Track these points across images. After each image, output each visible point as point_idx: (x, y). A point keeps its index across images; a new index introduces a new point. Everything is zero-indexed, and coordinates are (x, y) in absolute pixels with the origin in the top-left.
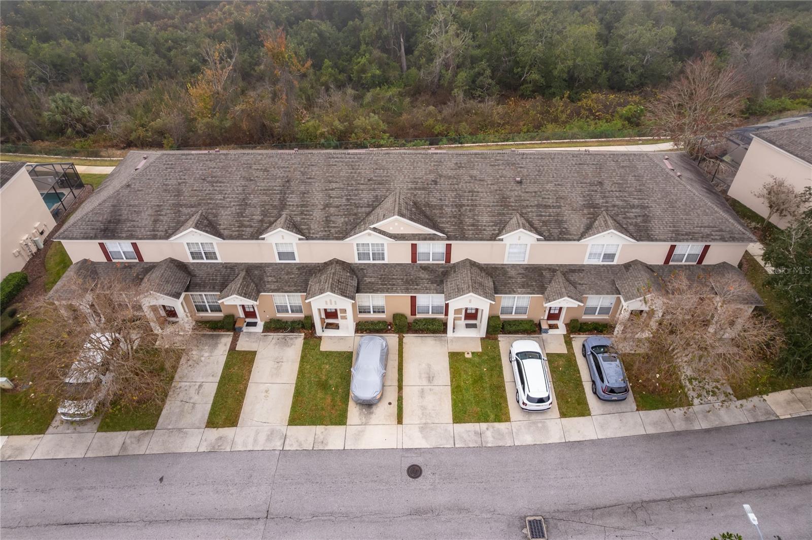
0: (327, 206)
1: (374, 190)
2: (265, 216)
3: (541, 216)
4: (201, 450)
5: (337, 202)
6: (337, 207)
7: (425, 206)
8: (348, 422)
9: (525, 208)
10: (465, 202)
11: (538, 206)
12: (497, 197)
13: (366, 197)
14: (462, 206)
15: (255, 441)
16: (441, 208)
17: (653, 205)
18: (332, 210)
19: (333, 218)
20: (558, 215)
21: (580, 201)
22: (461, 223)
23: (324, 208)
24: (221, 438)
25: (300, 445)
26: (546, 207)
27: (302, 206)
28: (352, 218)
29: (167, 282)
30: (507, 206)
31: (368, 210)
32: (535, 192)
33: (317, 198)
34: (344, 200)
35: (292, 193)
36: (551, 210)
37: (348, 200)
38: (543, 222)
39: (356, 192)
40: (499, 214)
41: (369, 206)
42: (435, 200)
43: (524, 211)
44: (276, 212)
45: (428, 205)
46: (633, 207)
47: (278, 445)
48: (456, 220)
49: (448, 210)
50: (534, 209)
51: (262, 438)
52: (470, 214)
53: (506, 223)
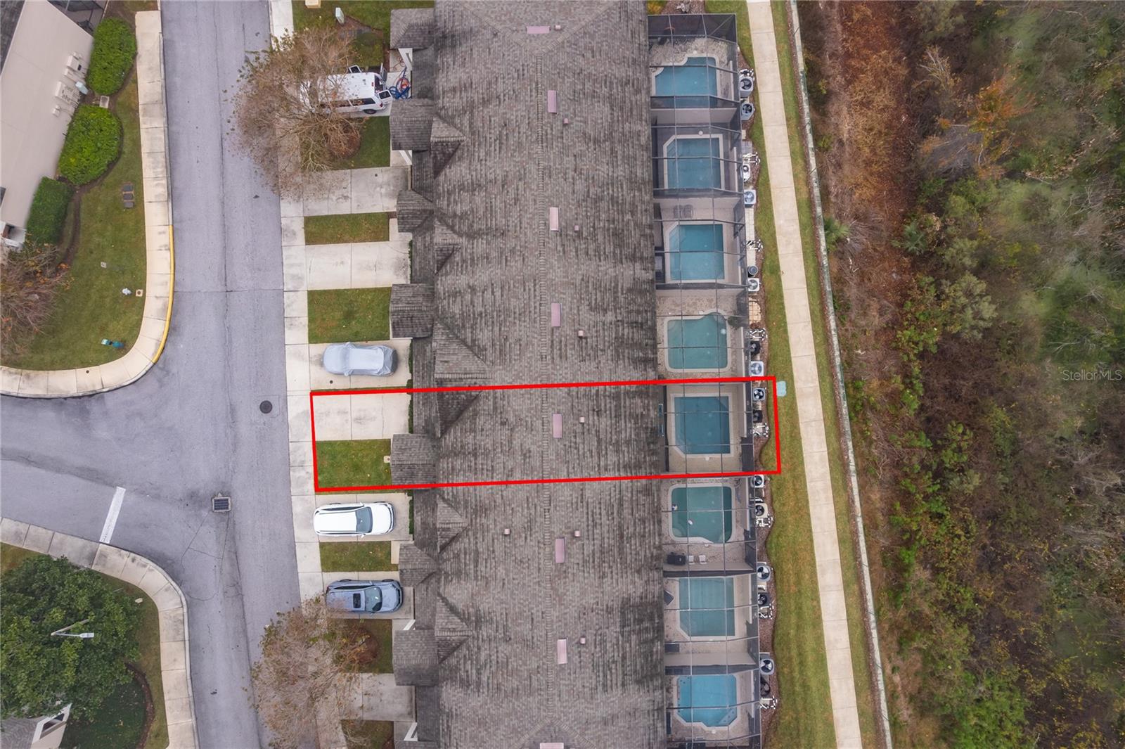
0: (473, 289)
1: (493, 345)
2: (461, 218)
3: (465, 554)
4: (283, 221)
5: (478, 301)
6: (472, 302)
7: (474, 410)
8: (312, 346)
9: (475, 534)
10: (480, 461)
11: (477, 552)
12: (487, 502)
13: (484, 336)
14: (475, 456)
15: (292, 265)
16: (473, 430)
17: (480, 699)
18: (468, 297)
19: (459, 299)
20: (467, 575)
21: (484, 607)
22: (456, 455)
23: (470, 287)
24: (294, 234)
25: (289, 306)
26: (476, 562)
27: (472, 259)
28: (459, 322)
29: (409, 130)
30: (476, 512)
31: (469, 341)
32: (493, 551)
33: (482, 276)
34: (480, 309)
35: (488, 243)
36: (472, 567)
37: (481, 313)
38: (459, 555)
39: (490, 323)
40: (466, 502)
41: (473, 341)
42: (482, 422)
43: (470, 533)
44: (465, 229)
45: (476, 414)
46: (479, 673)
47: (289, 285)
48: (459, 448)
49: (470, 439)
50: (473, 547)
51: (295, 271)
52: (465, 466)
53: (456, 509)
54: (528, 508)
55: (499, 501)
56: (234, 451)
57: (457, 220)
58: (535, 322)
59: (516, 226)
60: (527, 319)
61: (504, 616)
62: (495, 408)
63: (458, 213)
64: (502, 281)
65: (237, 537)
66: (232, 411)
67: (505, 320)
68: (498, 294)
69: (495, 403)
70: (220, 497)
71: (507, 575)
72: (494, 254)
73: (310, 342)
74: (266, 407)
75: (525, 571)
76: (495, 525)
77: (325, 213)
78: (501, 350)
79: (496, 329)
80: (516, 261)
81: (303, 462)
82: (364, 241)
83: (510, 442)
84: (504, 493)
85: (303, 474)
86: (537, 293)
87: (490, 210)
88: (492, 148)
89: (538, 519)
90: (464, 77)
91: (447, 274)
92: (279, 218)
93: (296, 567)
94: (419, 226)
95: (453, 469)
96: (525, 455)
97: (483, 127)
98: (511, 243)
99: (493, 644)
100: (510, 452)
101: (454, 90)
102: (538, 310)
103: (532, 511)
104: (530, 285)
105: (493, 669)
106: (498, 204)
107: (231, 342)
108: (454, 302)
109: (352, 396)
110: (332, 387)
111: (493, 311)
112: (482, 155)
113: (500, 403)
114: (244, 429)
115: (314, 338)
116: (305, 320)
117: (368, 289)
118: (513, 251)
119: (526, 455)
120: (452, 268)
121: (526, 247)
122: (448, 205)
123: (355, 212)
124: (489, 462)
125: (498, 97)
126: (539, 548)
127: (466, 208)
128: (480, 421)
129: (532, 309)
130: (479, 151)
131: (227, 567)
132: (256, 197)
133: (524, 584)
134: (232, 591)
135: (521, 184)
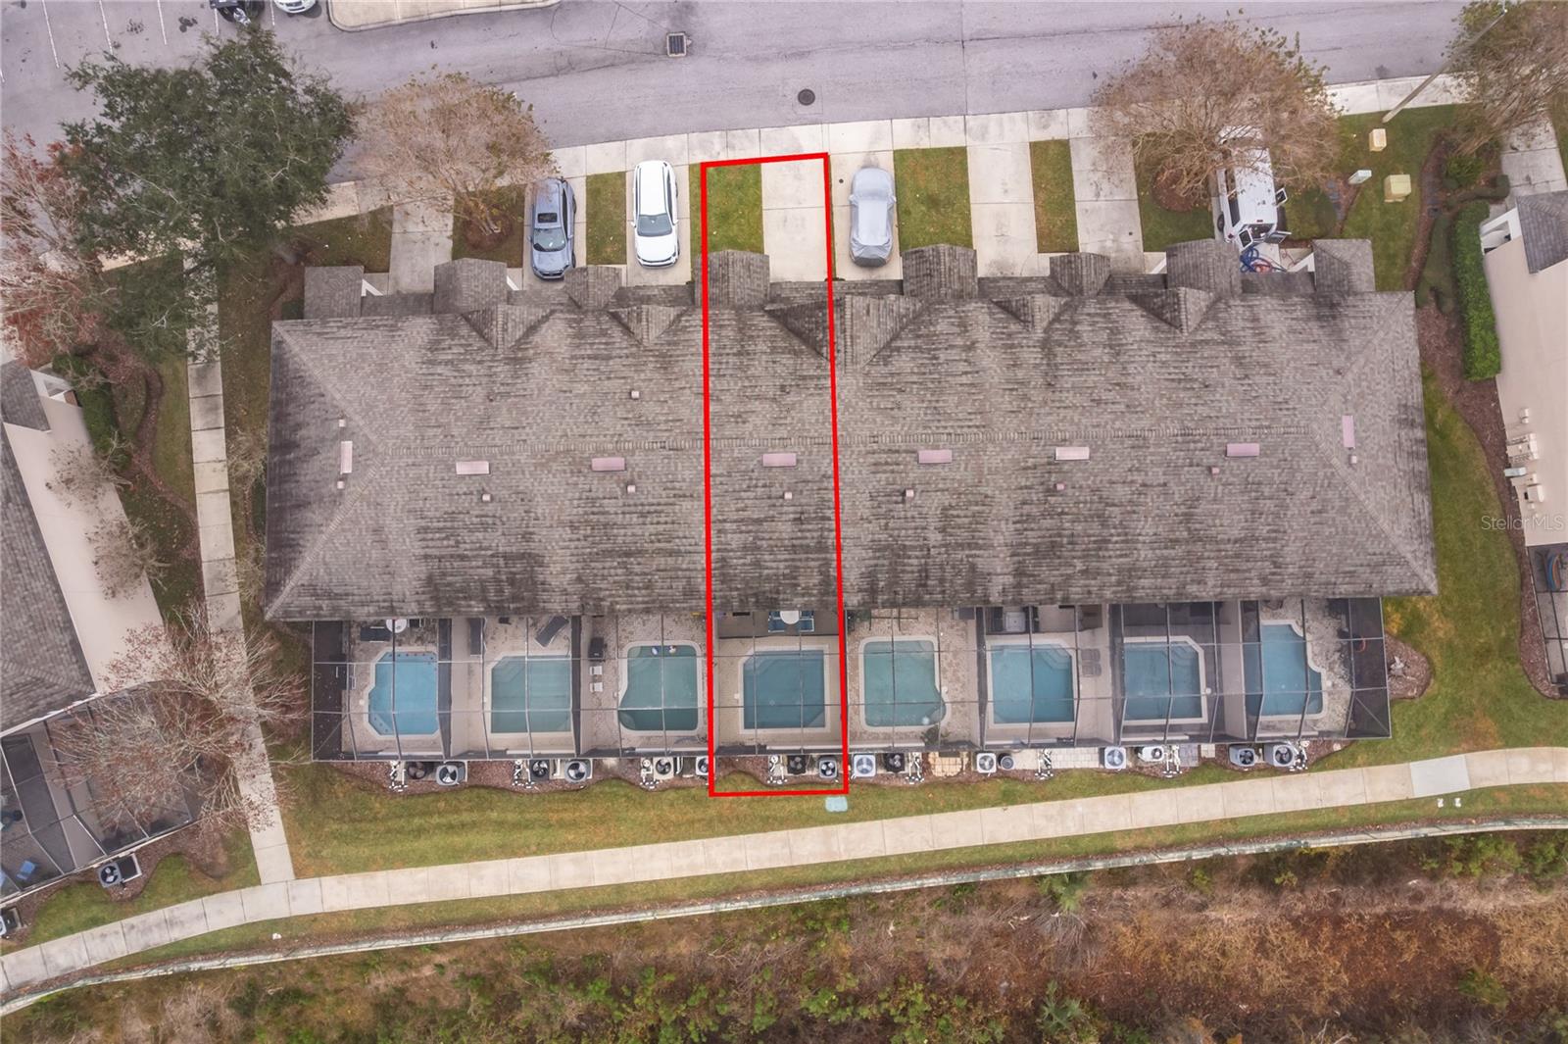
0: (971, 347)
1: (892, 375)
3: (606, 344)
4: (1062, 112)
5: (953, 354)
6: (952, 347)
7: (802, 352)
8: (891, 154)
9: (632, 355)
10: (732, 359)
11: (609, 358)
12: (676, 370)
13: (904, 363)
14: (739, 354)
15: (1001, 125)
16: (774, 350)
17: (414, 365)
18: (959, 341)
19: (957, 330)
20: (578, 346)
21: (535, 368)
22: (740, 330)
23: (973, 343)
24: (1045, 127)
25: (945, 122)
26: (595, 357)
27: (1012, 346)
28: (923, 331)
29: (1196, 266)
30: (663, 355)
31: (898, 343)
32: (609, 378)
33: (990, 360)
34: (942, 356)
35: (1036, 366)
36: (589, 352)
37: (937, 359)
38: (605, 335)
39: (923, 370)
40: (676, 343)
41: (898, 349)
42: (784, 361)
43: (634, 349)
44: (1056, 337)
45: (797, 354)
46: (447, 363)
47: (972, 121)
48: (750, 333)
49: (762, 347)
50: (614, 354)
51: (993, 129)
52: (726, 342)
53: (666, 332)
54: (667, 421)
55: (677, 385)
56: (748, 59)
57: (1067, 326)
58: (925, 428)
59: (1061, 401)
60: (929, 417)
61: (522, 392)
62: (804, 378)
63: (1078, 328)
64: (982, 385)
65: (634, 66)
66: (801, 54)
67: (927, 389)
68: (964, 379)
69: (812, 378)
70: (686, 42)
71: (576, 396)
72: (1020, 374)
73: (895, 152)
74: (806, 97)
75: (581, 419)
76: (644, 381)
77: (1075, 167)
78: (884, 384)
79: (915, 378)
80: (1010, 403)
81: (733, 148)
82: (1037, 220)
83: (758, 398)
84: (687, 391)
85: (717, 147)
86: (965, 430)
87: (1083, 368)
88: (1172, 370)
89: (652, 434)
90: (1275, 333)
91: (991, 314)
92: (1067, 107)
93: (594, 141)
94: (1059, 285)
95: (721, 326)
96: (740, 416)
97: (1203, 358)
98: (1037, 396)
99: (485, 380)
100: (743, 397)
101: (1255, 320)
102: (941, 430)
103: (663, 427)
104: (978, 420)
105: (452, 380)
106: (1092, 378)
107: (894, 49)
108: (953, 324)
109: (824, 210)
110: (834, 181)
111: (939, 373)
112: (1163, 357)
113: (812, 384)
114: (775, 71)
115: (900, 156)
116: (926, 144)
117: (970, 226)
118: (1025, 398)
119: (740, 418)
120: (1000, 320)
121: (1031, 414)
122: (1089, 314)
123: (1078, 206)
124: (730, 372)
125: (1247, 376)
126: (613, 436)
127: (1085, 337)
128: (786, 360)
129: (943, 423)
130: (1167, 353)
131: (594, 54)
132: (1095, 76)
133: (564, 417)
134: (562, 62)
135: (1122, 407)
